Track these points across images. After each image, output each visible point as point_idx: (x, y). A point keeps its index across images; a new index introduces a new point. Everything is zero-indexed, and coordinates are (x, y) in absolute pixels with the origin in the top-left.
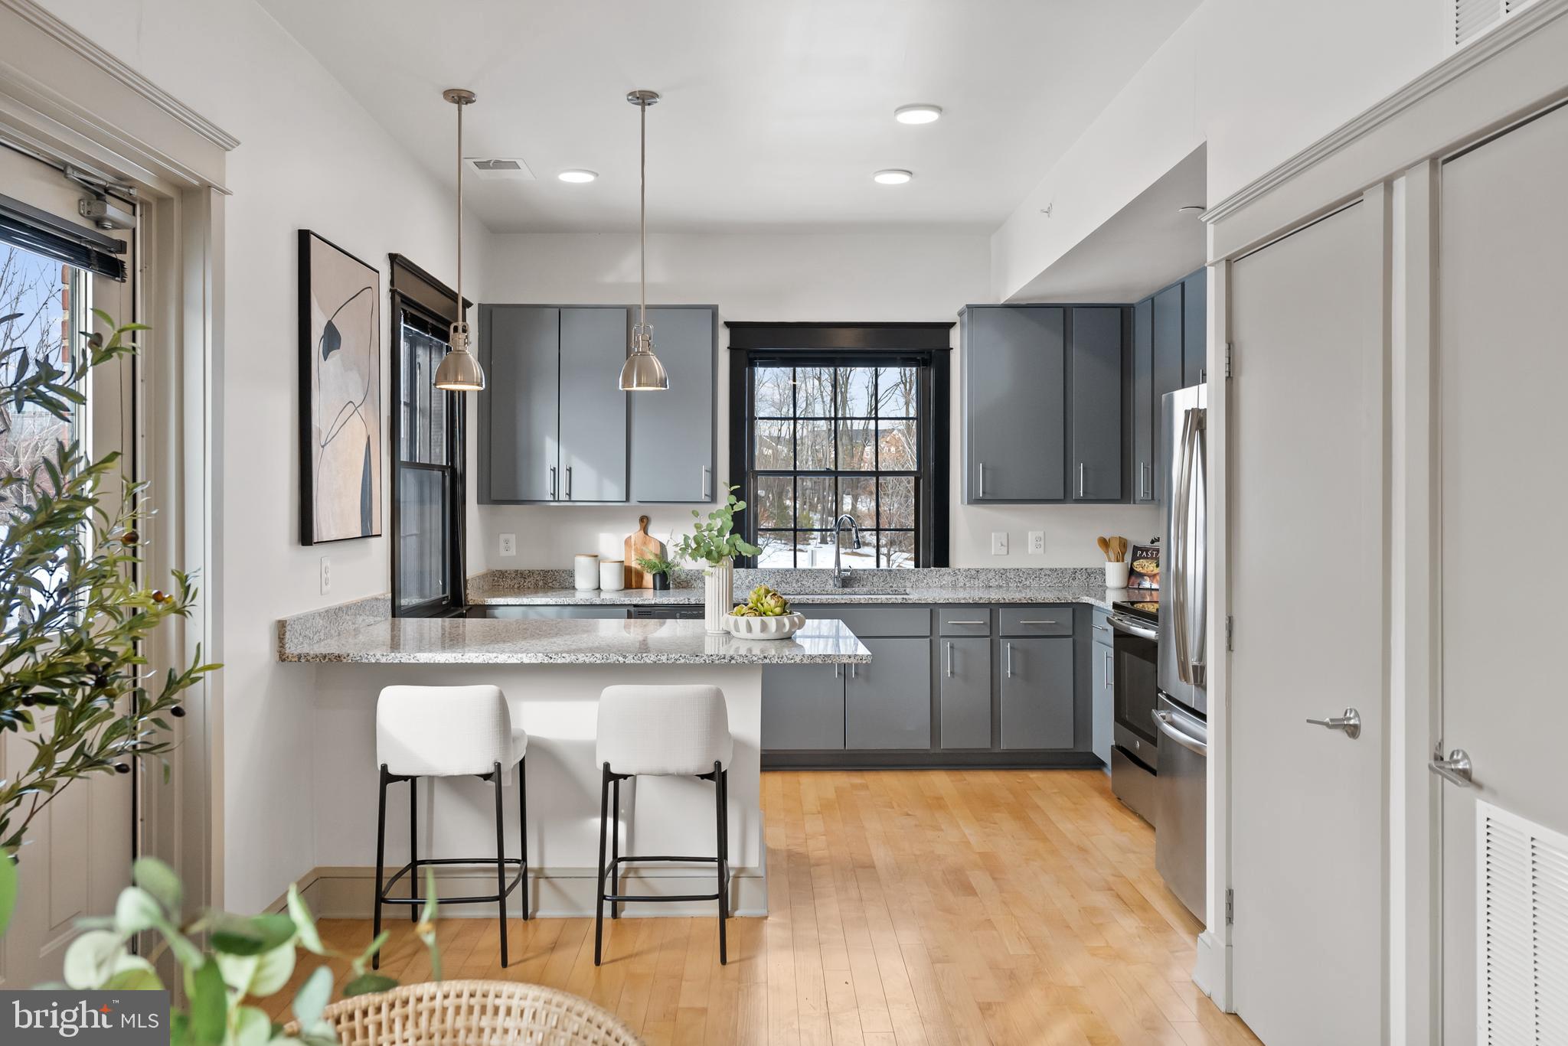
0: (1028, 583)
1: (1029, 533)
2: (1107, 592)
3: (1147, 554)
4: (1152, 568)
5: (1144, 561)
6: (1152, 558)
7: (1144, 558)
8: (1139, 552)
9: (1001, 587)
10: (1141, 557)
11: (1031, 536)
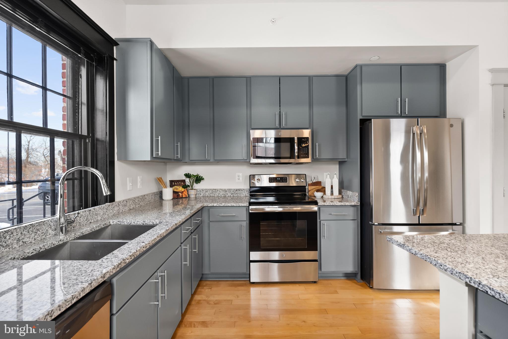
0: (141, 204)
1: (138, 177)
2: (164, 202)
3: (177, 184)
4: (181, 189)
5: (176, 186)
6: (179, 185)
7: (176, 185)
8: (173, 183)
9: (134, 208)
10: (174, 185)
11: (139, 179)
